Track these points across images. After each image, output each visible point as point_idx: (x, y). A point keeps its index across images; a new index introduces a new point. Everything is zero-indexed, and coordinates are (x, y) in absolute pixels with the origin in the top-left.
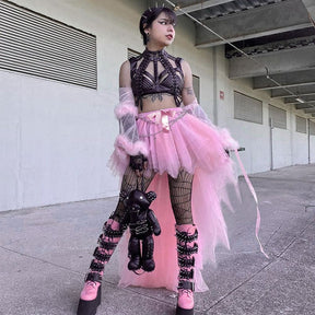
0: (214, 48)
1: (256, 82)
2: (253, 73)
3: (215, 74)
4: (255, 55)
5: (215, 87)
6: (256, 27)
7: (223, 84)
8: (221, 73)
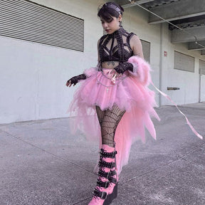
0: (161, 23)
1: (190, 46)
2: (187, 39)
3: (161, 41)
4: (189, 28)
5: (161, 49)
6: (188, 11)
7: (167, 47)
8: (166, 40)
